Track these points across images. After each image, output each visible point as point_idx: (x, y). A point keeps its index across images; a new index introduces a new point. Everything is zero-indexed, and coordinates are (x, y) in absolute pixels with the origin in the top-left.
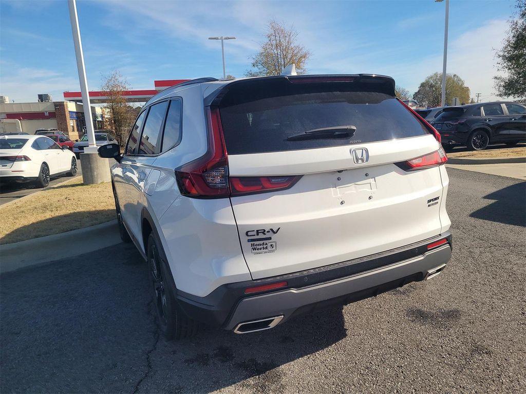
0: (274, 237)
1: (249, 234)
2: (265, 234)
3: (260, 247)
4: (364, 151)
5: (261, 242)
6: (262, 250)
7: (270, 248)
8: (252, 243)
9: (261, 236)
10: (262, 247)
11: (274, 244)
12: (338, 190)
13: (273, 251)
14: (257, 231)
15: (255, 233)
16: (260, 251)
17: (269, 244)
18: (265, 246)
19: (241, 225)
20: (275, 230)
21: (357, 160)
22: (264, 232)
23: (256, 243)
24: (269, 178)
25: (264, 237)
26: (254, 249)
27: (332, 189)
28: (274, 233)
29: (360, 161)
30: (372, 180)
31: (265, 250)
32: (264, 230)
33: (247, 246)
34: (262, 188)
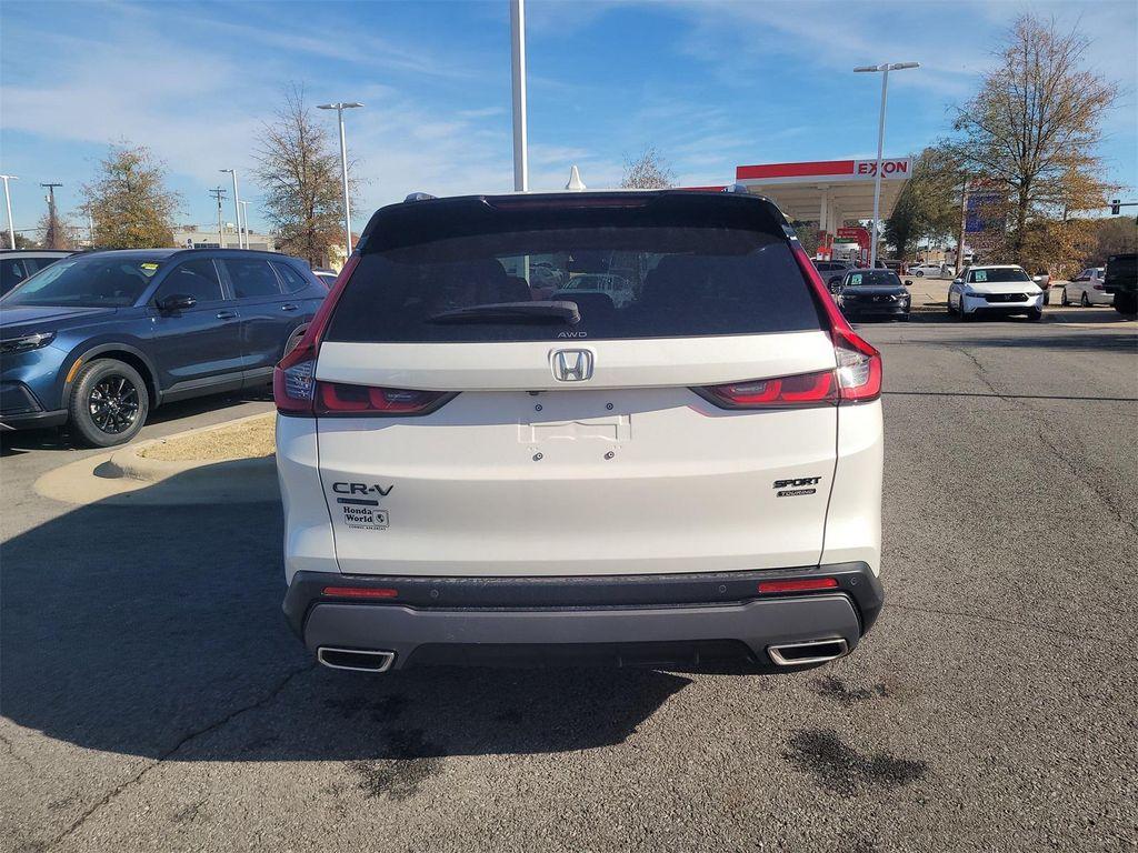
0: (382, 501)
1: (340, 488)
2: (365, 493)
3: (359, 516)
4: (584, 356)
5: (361, 507)
6: (363, 523)
7: (376, 522)
8: (347, 505)
9: (359, 495)
10: (362, 515)
11: (384, 514)
12: (533, 429)
13: (383, 528)
14: (353, 485)
15: (348, 488)
16: (358, 523)
17: (375, 514)
18: (368, 516)
19: (326, 470)
20: (384, 489)
21: (565, 372)
22: (363, 489)
23: (352, 506)
24: (384, 391)
25: (365, 498)
26: (350, 518)
27: (519, 426)
28: (383, 494)
29: (571, 376)
30: (621, 420)
31: (367, 523)
32: (365, 487)
33: (337, 509)
34: (368, 408)
